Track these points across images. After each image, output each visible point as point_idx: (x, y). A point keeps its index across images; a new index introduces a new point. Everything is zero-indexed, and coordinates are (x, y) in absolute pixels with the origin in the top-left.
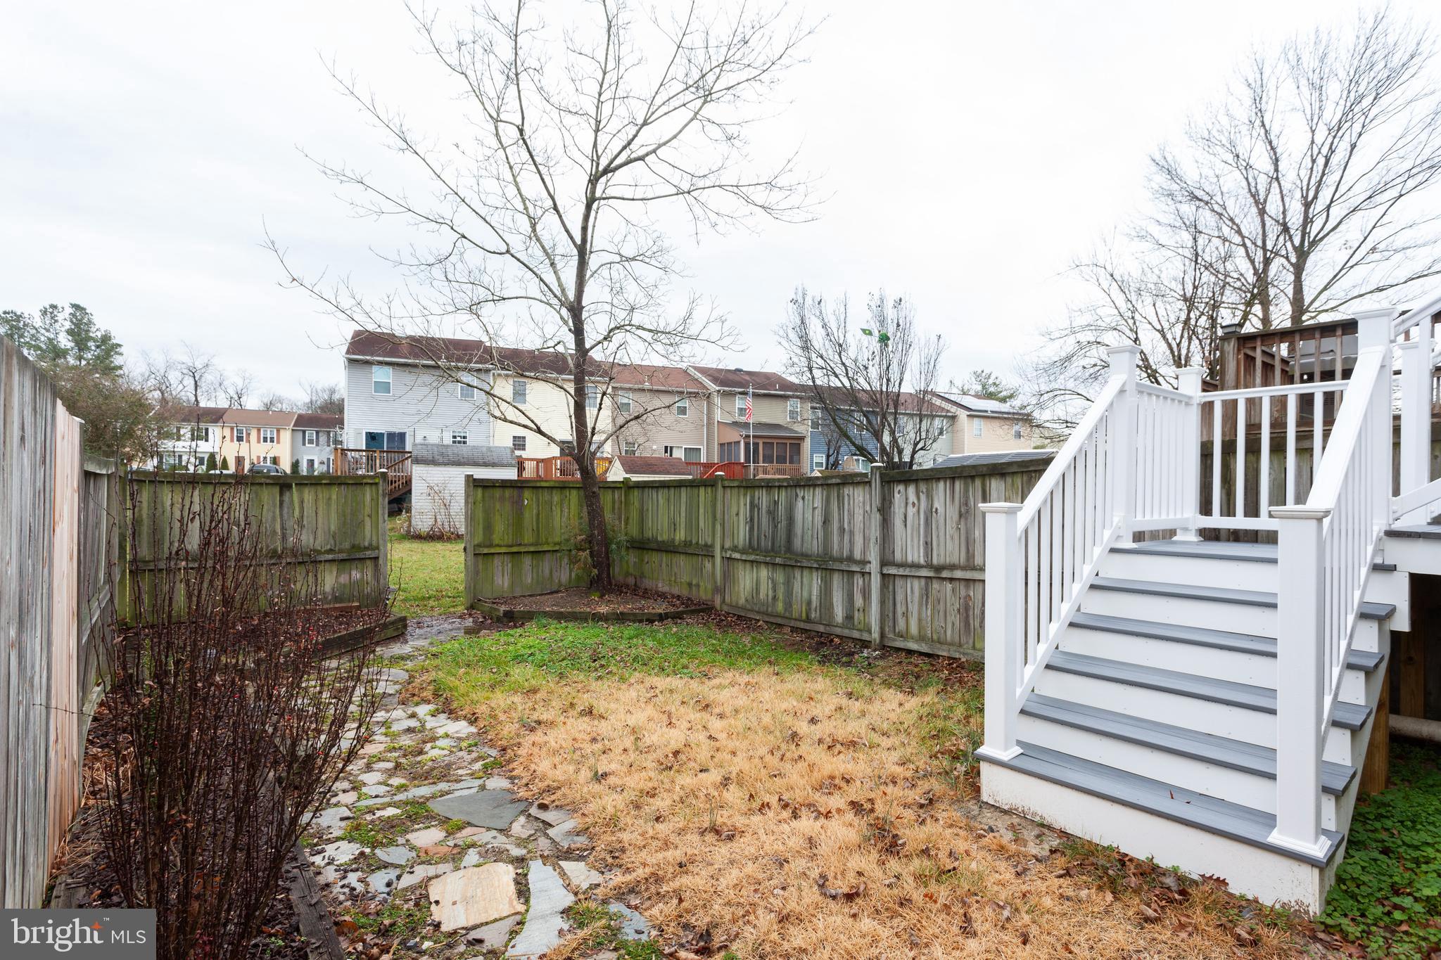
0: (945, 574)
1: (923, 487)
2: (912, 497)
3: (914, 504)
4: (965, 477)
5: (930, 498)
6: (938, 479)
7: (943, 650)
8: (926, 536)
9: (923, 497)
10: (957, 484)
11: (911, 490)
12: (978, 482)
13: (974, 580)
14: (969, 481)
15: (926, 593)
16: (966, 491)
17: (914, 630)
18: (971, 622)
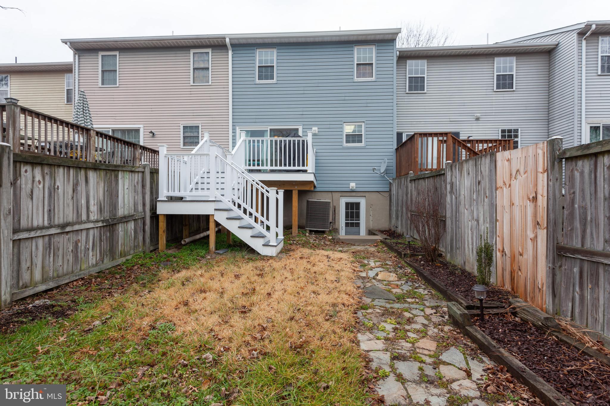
0: (68, 229)
1: (47, 170)
2: (38, 177)
3: (39, 182)
4: (76, 167)
5: (53, 178)
6: (59, 166)
7: (66, 279)
8: (49, 205)
9: (47, 178)
10: (71, 171)
11: (38, 171)
12: (83, 172)
13: (82, 230)
14: (79, 170)
15: (48, 247)
16: (77, 176)
17: (38, 276)
18: (79, 255)
